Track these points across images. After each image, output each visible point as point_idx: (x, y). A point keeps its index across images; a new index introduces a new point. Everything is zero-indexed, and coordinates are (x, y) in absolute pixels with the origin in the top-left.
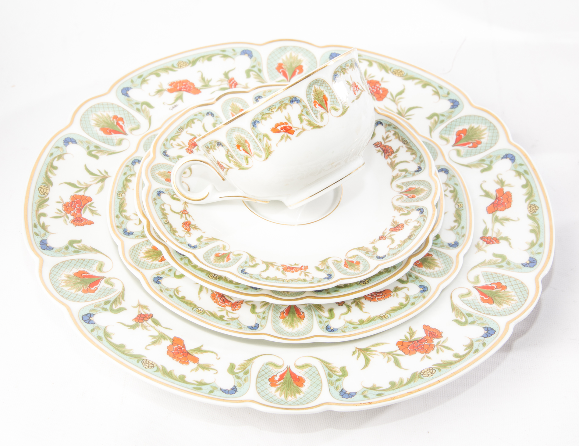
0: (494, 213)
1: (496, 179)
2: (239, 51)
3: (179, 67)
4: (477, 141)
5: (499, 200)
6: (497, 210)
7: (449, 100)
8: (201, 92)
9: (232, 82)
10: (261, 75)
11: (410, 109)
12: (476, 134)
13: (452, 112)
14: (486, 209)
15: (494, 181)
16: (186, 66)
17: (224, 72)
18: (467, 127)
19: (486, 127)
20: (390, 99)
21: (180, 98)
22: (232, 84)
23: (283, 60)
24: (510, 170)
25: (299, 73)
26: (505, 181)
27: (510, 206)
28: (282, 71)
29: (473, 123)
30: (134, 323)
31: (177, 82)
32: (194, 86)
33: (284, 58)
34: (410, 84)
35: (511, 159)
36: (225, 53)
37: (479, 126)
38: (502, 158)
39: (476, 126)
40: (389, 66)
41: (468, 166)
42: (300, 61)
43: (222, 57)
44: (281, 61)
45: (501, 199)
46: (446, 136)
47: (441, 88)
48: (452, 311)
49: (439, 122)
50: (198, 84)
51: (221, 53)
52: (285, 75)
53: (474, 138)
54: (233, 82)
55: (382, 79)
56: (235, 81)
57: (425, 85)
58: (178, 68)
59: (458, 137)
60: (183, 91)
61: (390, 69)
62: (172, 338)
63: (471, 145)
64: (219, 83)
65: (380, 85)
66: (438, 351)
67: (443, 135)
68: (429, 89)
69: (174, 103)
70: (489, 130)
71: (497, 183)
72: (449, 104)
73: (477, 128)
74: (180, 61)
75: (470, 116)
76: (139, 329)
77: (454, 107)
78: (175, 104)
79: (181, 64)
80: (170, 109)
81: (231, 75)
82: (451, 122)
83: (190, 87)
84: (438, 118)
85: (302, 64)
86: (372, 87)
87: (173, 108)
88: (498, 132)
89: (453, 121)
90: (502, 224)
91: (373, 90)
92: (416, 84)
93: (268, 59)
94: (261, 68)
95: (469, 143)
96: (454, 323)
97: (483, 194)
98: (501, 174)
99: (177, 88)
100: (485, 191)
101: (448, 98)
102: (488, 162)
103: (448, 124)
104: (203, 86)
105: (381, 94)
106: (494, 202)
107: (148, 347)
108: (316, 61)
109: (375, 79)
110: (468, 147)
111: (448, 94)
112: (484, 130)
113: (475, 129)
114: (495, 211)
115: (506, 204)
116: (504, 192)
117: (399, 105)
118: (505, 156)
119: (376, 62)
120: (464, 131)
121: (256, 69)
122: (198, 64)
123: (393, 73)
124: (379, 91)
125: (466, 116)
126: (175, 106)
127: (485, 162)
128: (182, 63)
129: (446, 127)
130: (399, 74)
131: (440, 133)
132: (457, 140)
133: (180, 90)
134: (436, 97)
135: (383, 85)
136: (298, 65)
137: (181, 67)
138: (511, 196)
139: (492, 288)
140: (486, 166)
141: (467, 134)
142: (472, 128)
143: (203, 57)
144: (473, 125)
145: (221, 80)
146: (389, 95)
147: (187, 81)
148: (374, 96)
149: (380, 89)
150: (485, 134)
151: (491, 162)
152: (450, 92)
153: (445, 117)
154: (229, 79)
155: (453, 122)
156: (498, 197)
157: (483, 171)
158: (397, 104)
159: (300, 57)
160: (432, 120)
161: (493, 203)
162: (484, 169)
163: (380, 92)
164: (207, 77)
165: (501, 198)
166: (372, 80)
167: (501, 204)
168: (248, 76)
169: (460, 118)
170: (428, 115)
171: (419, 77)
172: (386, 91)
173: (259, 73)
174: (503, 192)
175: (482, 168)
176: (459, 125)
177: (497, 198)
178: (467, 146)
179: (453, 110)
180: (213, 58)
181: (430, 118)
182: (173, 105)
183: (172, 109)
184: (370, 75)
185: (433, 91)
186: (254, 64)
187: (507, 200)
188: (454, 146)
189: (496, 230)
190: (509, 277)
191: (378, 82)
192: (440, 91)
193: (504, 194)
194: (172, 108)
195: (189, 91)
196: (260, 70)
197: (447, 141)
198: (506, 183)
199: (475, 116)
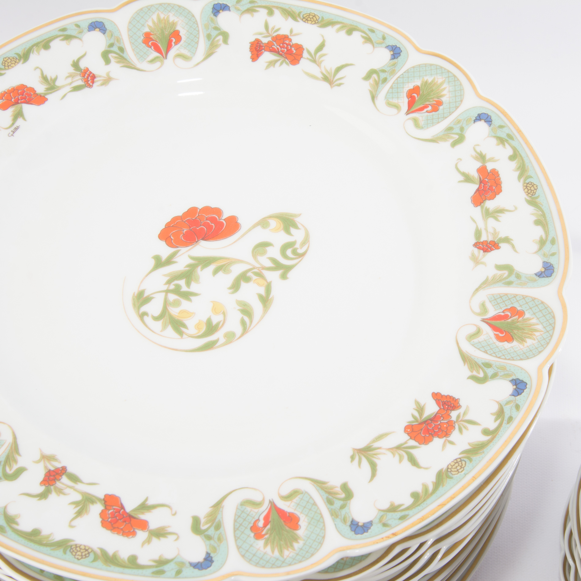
0: (482, 204)
1: (474, 154)
2: (85, 25)
3: (7, 68)
4: (436, 101)
5: (484, 184)
6: (486, 199)
7: (387, 47)
8: (47, 100)
9: (86, 75)
10: (125, 55)
11: (339, 69)
12: (432, 91)
13: (394, 65)
14: (471, 200)
15: (472, 156)
16: (16, 63)
17: (71, 63)
18: (418, 83)
19: (444, 79)
20: (308, 59)
21: (19, 115)
22: (88, 78)
23: (149, 27)
24: (488, 137)
25: (176, 43)
26: (485, 154)
27: (501, 191)
28: (152, 44)
29: (426, 75)
30: (42, 489)
31: (8, 90)
32: (36, 91)
33: (150, 23)
35: (486, 120)
36: (66, 33)
37: (434, 79)
38: (475, 121)
39: (430, 79)
40: (297, 11)
41: (433, 140)
42: (174, 24)
43: (62, 40)
44: (147, 30)
45: (487, 182)
46: (395, 101)
47: (372, 31)
48: (463, 364)
49: (381, 82)
50: (40, 89)
51: (61, 33)
53: (432, 97)
54: (89, 75)
55: (291, 31)
56: (91, 73)
57: (350, 30)
58: (5, 69)
59: (410, 99)
60: (22, 103)
61: (299, 15)
62: (102, 497)
63: (430, 108)
64: (69, 80)
65: (290, 40)
66: (461, 431)
67: (391, 100)
68: (357, 35)
69: (13, 124)
70: (449, 82)
71: (476, 158)
72: (388, 54)
73: (432, 81)
74: (6, 58)
75: (419, 66)
76: (53, 497)
77: (396, 56)
78: (15, 126)
79: (8, 63)
80: (10, 135)
81: (83, 65)
82: (397, 79)
83: (31, 95)
84: (379, 76)
85: (178, 28)
86: (280, 46)
87: (14, 132)
88: (461, 84)
89: (399, 77)
90: (496, 219)
91: (283, 49)
92: (338, 30)
93: (129, 30)
94: (122, 45)
95: (426, 107)
96: (471, 382)
97: (462, 178)
98: (478, 145)
99: (11, 100)
100: (463, 174)
101: (384, 45)
102: (457, 130)
103: (394, 83)
104: (48, 89)
105: (294, 54)
106: (478, 188)
107: (74, 523)
108: (196, 21)
109: (281, 32)
110: (427, 112)
111: (384, 38)
112: (442, 84)
113: (431, 83)
114: (483, 201)
115: (494, 188)
116: (489, 171)
117: (323, 65)
118: (478, 118)
119: (277, 8)
120: (416, 89)
121: (115, 49)
123: (304, 20)
124: (291, 49)
125: (413, 67)
126: (17, 129)
127: (454, 131)
128: (9, 61)
129: (392, 87)
130: (312, 20)
131: (386, 98)
132: (411, 104)
133: (17, 103)
134: (369, 46)
135: (295, 40)
136: (172, 31)
137: (8, 66)
138: (499, 175)
139: (506, 317)
140: (457, 137)
141: (421, 92)
142: (426, 83)
143: (37, 45)
144: (425, 79)
145: (71, 76)
146: (305, 54)
147: (23, 87)
148: (286, 58)
149: (291, 47)
150: (445, 89)
151: (462, 129)
152: (386, 35)
153: (386, 73)
154: (82, 72)
155: (399, 79)
156: (483, 180)
157: (454, 144)
158: (319, 65)
159: (172, 18)
160: (371, 81)
161: (478, 190)
162: (454, 141)
163: (293, 52)
165: (487, 180)
166: (278, 35)
167: (488, 189)
168: (107, 61)
169: (407, 71)
170: (364, 74)
171: (340, 20)
172: (300, 48)
173: (121, 54)
174: (487, 170)
175: (451, 141)
176: (408, 82)
177: (481, 182)
178: (425, 110)
179: (395, 60)
180: (52, 44)
181: (367, 77)
182: (12, 129)
183: (12, 135)
184: (273, 28)
185: (363, 37)
186: (112, 41)
187: (495, 182)
188: (408, 113)
189: (490, 230)
190: (524, 297)
191: (286, 37)
192: (371, 35)
193: (489, 173)
194: (12, 133)
195: (29, 102)
196: (122, 50)
197: (397, 107)
198: (488, 157)
199: (426, 65)
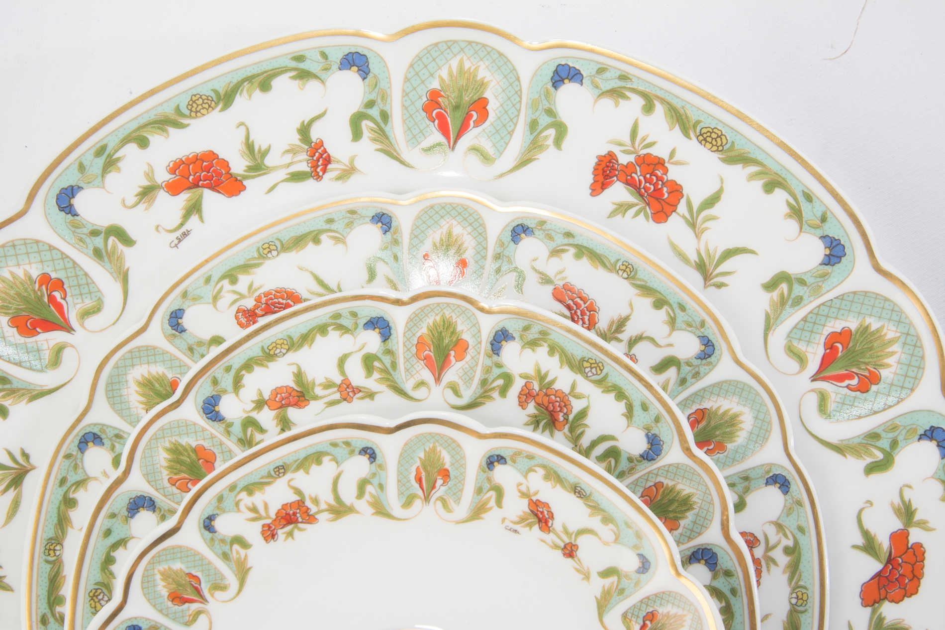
34: (737, 174)
52: (444, 129)
122: (240, 100)
164: (260, 143)
